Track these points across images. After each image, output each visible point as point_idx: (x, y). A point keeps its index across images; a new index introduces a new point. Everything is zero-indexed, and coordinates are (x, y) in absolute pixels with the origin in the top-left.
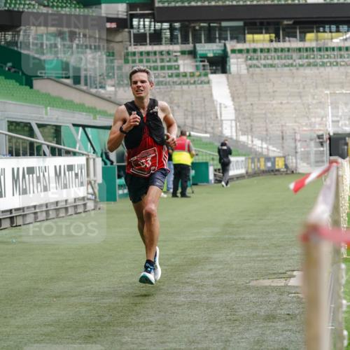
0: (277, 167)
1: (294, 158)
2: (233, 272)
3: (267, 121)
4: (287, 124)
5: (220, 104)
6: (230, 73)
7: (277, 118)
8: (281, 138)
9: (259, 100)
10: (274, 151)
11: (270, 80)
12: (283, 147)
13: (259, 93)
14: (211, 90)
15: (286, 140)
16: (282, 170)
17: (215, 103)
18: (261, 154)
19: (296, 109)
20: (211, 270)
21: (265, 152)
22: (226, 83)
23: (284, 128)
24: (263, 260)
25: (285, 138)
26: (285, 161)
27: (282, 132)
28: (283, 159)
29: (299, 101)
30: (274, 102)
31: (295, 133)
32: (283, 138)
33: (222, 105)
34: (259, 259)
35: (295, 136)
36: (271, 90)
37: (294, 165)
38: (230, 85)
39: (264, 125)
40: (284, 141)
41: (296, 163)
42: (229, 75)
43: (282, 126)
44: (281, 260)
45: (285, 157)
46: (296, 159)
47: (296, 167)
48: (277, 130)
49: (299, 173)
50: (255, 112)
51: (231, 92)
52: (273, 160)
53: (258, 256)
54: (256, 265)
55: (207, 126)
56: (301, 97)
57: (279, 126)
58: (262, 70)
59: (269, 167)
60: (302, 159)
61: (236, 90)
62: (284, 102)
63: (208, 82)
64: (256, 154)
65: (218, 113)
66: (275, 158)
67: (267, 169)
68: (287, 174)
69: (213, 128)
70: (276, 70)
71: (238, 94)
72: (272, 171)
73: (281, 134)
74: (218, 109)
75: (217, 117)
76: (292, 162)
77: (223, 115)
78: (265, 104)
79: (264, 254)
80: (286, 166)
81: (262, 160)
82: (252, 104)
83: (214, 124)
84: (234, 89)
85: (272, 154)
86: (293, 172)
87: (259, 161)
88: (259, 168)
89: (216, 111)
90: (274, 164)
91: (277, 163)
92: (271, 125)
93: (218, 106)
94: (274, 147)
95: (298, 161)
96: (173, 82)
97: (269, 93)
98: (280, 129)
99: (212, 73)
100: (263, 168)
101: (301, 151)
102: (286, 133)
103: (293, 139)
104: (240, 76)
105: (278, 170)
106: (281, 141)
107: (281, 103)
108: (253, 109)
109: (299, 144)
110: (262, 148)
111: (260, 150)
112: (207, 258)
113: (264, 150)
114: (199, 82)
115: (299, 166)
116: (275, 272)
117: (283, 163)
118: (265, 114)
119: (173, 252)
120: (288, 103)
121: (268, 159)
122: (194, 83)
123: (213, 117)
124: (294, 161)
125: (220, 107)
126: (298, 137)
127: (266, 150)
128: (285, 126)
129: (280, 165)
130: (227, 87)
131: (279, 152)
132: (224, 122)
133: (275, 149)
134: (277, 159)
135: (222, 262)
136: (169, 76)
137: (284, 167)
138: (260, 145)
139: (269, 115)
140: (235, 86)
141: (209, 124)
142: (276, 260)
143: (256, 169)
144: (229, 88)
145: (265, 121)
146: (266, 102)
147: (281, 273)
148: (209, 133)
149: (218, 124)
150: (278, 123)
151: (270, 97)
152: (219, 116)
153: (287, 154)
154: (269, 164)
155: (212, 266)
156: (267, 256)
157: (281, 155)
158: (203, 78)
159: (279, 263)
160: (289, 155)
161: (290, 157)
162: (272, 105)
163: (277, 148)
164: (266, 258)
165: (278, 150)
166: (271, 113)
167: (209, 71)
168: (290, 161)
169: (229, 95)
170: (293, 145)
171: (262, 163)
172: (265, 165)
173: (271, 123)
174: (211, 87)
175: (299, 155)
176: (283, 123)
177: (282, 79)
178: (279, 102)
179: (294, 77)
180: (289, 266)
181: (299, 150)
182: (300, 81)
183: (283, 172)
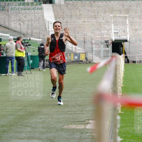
0: (81, 59)
1: (91, 54)
2: (53, 120)
3: (76, 32)
4: (87, 34)
5: (48, 22)
6: (55, 4)
7: (81, 30)
8: (84, 42)
9: (71, 19)
10: (79, 50)
11: (78, 8)
12: (85, 47)
13: (71, 16)
14: (43, 13)
15: (87, 43)
16: (84, 61)
17: (45, 21)
18: (72, 51)
19: (93, 25)
20: (41, 119)
21: (74, 50)
22: (52, 9)
23: (86, 36)
24: (71, 114)
25: (86, 42)
26: (86, 56)
27: (84, 39)
28: (85, 54)
29: (95, 21)
30: (80, 21)
31: (92, 39)
32: (85, 42)
33: (49, 23)
34: (70, 113)
35: (92, 41)
36: (78, 14)
37: (91, 58)
38: (54, 11)
39: (74, 34)
40: (85, 44)
41: (92, 57)
42: (54, 5)
43: (85, 35)
44: (82, 113)
45: (85, 53)
46: (92, 54)
47: (92, 59)
48: (82, 38)
49: (94, 63)
50: (69, 26)
51: (54, 15)
52: (78, 55)
53: (68, 111)
54: (68, 116)
55: (40, 34)
56: (96, 18)
57: (83, 35)
58: (73, 2)
59: (76, 59)
60: (95, 55)
61: (58, 13)
62: (86, 21)
63: (42, 9)
64: (69, 52)
65: (47, 26)
66: (79, 54)
67: (75, 60)
68: (87, 63)
69: (43, 36)
70: (82, 2)
71: (59, 16)
72: (78, 61)
73: (83, 40)
74: (47, 24)
75: (46, 29)
76: (90, 57)
77: (49, 28)
78: (75, 22)
79: (72, 110)
80: (86, 59)
81: (72, 55)
82: (67, 22)
83: (44, 33)
84: (56, 13)
85: (78, 52)
86: (90, 62)
87: (70, 55)
88: (70, 60)
89: (46, 25)
90: (79, 57)
91: (81, 57)
92: (78, 35)
93: (47, 22)
94: (79, 47)
95: (94, 56)
96: (21, 8)
97: (77, 15)
98: (83, 36)
99: (44, 3)
100: (72, 59)
101: (95, 50)
102: (87, 39)
103: (91, 43)
104: (60, 6)
105: (81, 61)
106: (83, 44)
107: (84, 22)
108: (67, 25)
109: (94, 46)
110: (72, 48)
111: (71, 49)
112: (39, 112)
113: (73, 49)
114: (36, 8)
115: (94, 59)
116: (79, 120)
117: (85, 57)
118: (74, 28)
119: (19, 108)
120: (88, 21)
121: (75, 54)
122: (33, 9)
123: (44, 29)
124: (91, 56)
125: (48, 24)
126: (94, 42)
127: (75, 49)
128: (86, 35)
129: (83, 58)
130: (53, 12)
131: (82, 50)
132: (50, 32)
133: (80, 48)
134: (81, 54)
135: (47, 114)
136: (19, 5)
137: (85, 59)
138: (71, 46)
139: (77, 29)
140: (57, 11)
141: (42, 33)
142: (80, 114)
143: (69, 60)
144: (54, 12)
145: (75, 32)
146: (75, 21)
147: (82, 121)
148: (41, 38)
149: (47, 33)
150: (82, 33)
151: (78, 18)
152: (47, 28)
153: (87, 51)
154: (76, 57)
155: (41, 117)
156: (73, 111)
157: (84, 52)
158: (39, 6)
159: (81, 115)
160: (88, 52)
161: (89, 53)
162: (79, 23)
163: (81, 48)
164: (73, 112)
165: (82, 49)
166: (78, 27)
167: (42, 2)
168: (89, 56)
169: (54, 16)
170: (90, 46)
171: (72, 57)
172: (74, 58)
173: (78, 33)
174: (43, 12)
175: (94, 52)
176: (85, 33)
177: (85, 7)
178: (83, 21)
179: (92, 7)
180: (87, 117)
181: (94, 49)
182: (95, 9)
183: (85, 62)
